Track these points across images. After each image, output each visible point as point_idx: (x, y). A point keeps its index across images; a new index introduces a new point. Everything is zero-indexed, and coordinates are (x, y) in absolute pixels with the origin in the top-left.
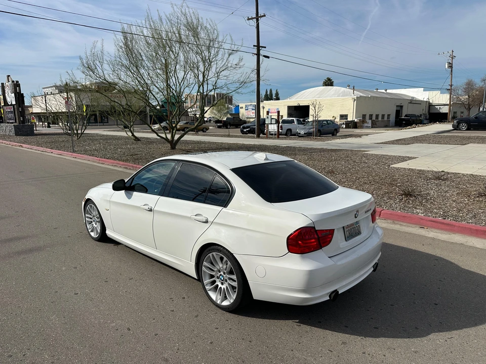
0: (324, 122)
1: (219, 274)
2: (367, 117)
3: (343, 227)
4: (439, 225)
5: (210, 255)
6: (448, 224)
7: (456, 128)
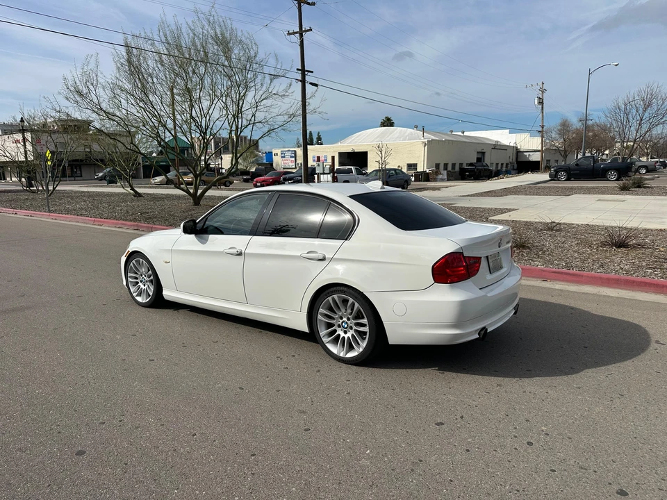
0: (391, 172)
1: (341, 321)
2: (442, 167)
3: (487, 257)
4: (565, 276)
5: (330, 298)
6: (573, 275)
7: (554, 178)
